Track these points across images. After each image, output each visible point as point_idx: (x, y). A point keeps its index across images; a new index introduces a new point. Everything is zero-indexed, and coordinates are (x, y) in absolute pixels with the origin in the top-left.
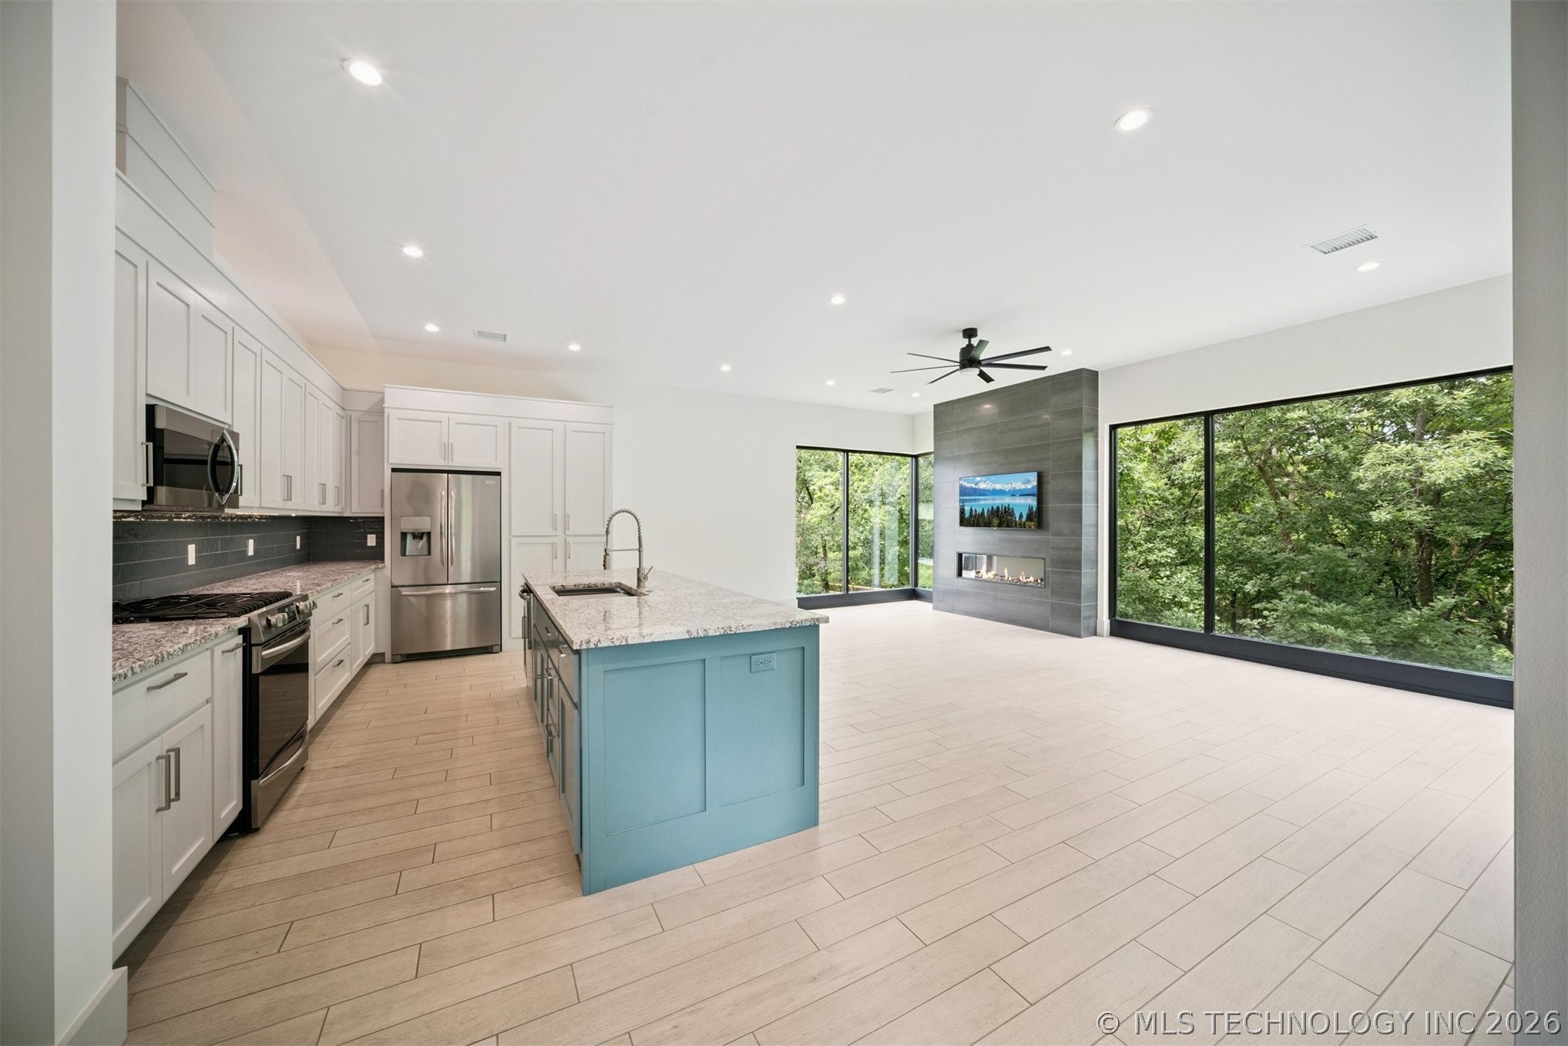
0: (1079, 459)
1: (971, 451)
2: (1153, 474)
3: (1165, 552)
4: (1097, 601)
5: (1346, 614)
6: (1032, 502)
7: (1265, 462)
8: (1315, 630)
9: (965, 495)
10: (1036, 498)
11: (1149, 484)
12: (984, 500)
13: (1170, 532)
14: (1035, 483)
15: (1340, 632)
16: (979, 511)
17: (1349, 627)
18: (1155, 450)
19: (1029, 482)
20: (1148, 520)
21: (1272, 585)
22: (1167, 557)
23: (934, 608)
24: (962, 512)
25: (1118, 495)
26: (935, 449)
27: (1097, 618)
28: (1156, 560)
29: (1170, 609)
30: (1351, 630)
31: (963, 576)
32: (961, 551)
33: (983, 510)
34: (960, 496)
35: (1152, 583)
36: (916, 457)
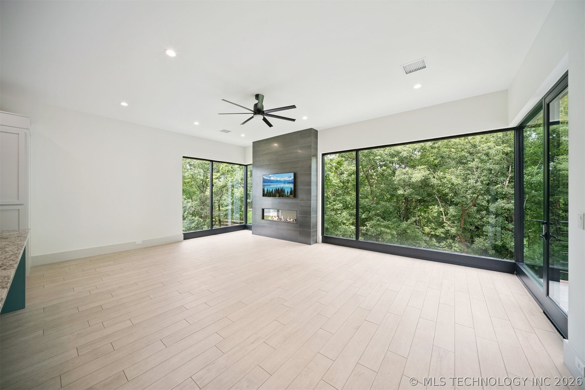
0: (310, 167)
1: (268, 163)
2: (335, 177)
3: (339, 205)
4: (317, 229)
5: (389, 225)
6: (292, 186)
7: (368, 174)
8: (382, 231)
9: (265, 183)
10: (293, 184)
11: (334, 181)
12: (273, 185)
13: (341, 198)
14: (293, 178)
15: (388, 231)
16: (271, 190)
17: (390, 229)
18: (336, 169)
19: (290, 177)
20: (334, 194)
21: (370, 215)
22: (340, 207)
23: (253, 233)
24: (264, 191)
25: (325, 185)
26: (253, 162)
27: (317, 236)
28: (336, 208)
29: (341, 225)
30: (391, 230)
31: (265, 219)
32: (263, 208)
33: (272, 190)
34: (263, 183)
35: (335, 216)
36: (246, 166)
